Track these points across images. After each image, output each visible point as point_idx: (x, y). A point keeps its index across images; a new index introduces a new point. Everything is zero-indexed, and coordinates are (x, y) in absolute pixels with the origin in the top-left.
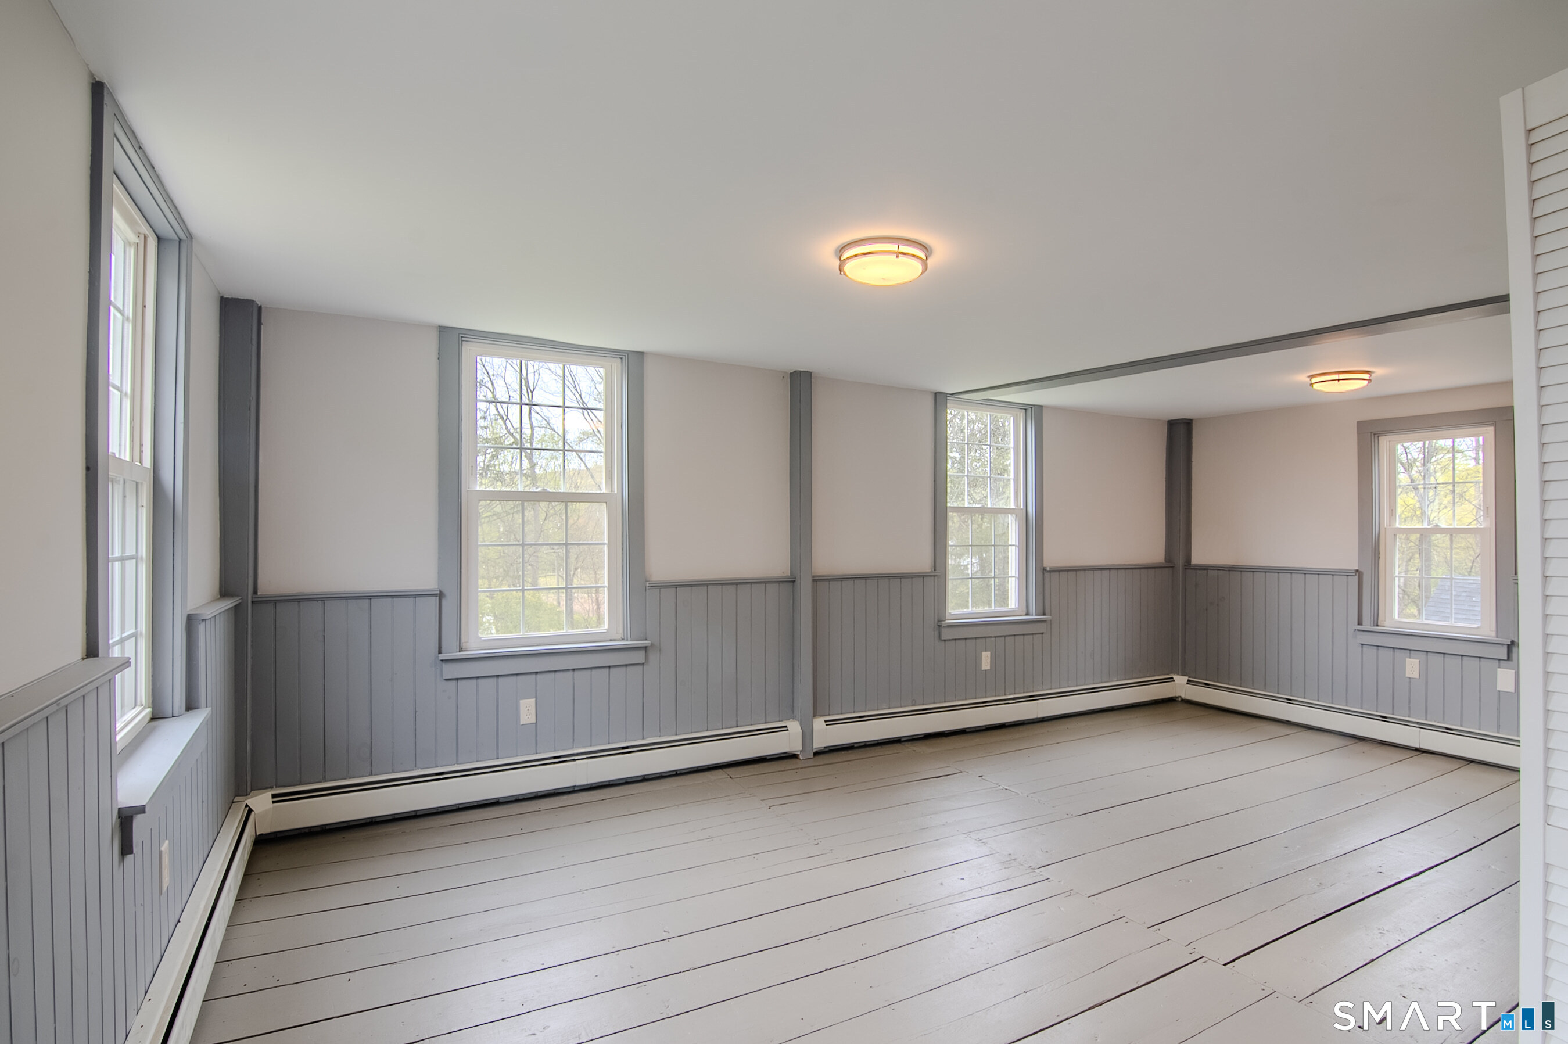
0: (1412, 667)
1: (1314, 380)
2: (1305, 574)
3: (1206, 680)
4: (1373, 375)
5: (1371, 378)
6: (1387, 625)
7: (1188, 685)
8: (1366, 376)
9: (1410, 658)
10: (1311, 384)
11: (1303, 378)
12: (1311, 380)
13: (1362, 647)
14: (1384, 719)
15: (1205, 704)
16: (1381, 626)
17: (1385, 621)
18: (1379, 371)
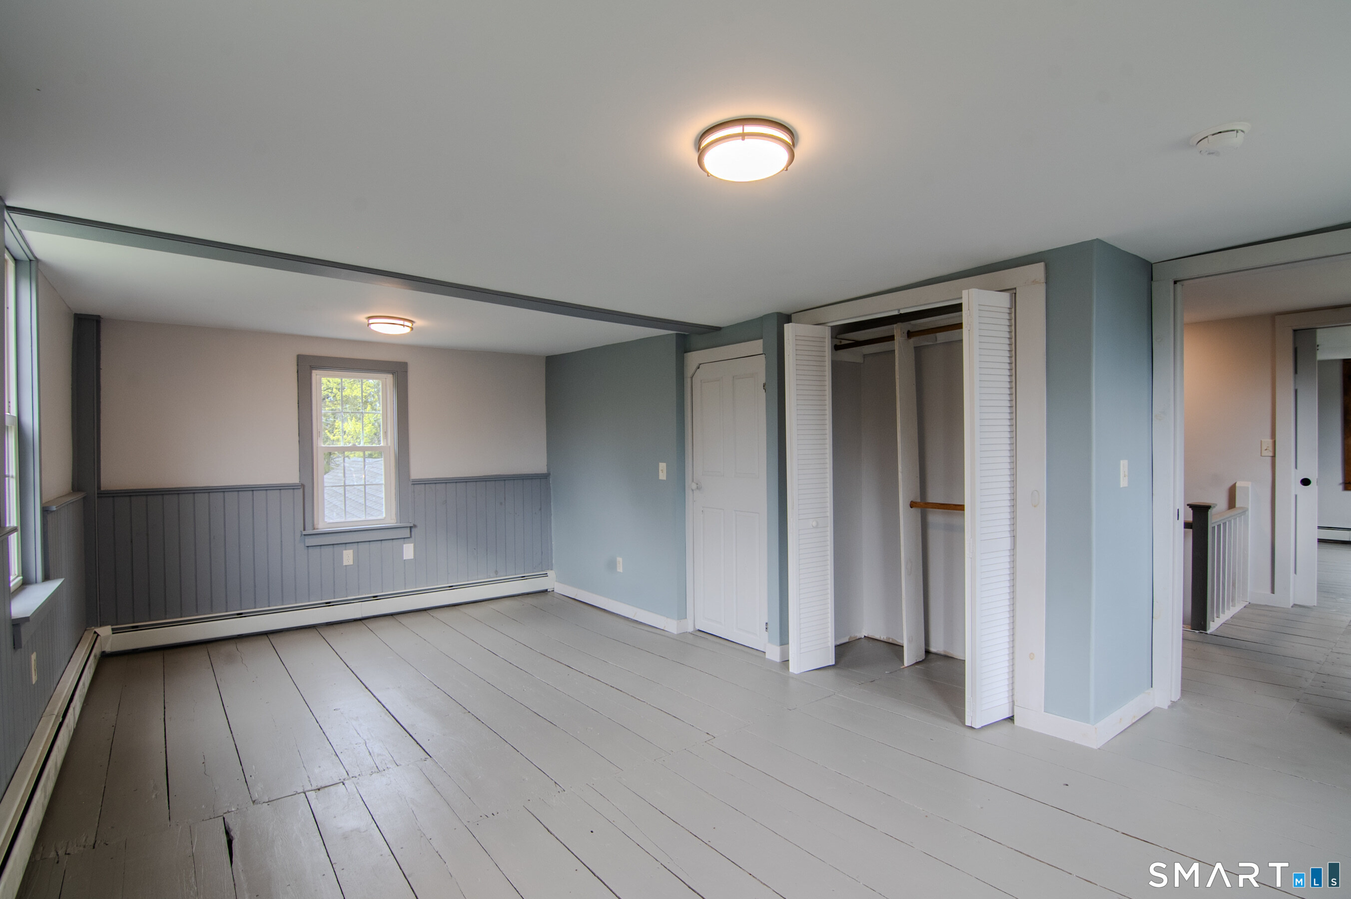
0: (348, 557)
1: (371, 321)
2: (253, 490)
3: (134, 623)
4: (414, 324)
5: (413, 327)
6: (321, 527)
7: (115, 635)
8: (410, 324)
9: (346, 550)
10: (369, 324)
11: (362, 318)
12: (368, 321)
13: (308, 549)
14: (328, 604)
15: (133, 650)
16: (317, 529)
17: (318, 524)
18: (419, 323)
